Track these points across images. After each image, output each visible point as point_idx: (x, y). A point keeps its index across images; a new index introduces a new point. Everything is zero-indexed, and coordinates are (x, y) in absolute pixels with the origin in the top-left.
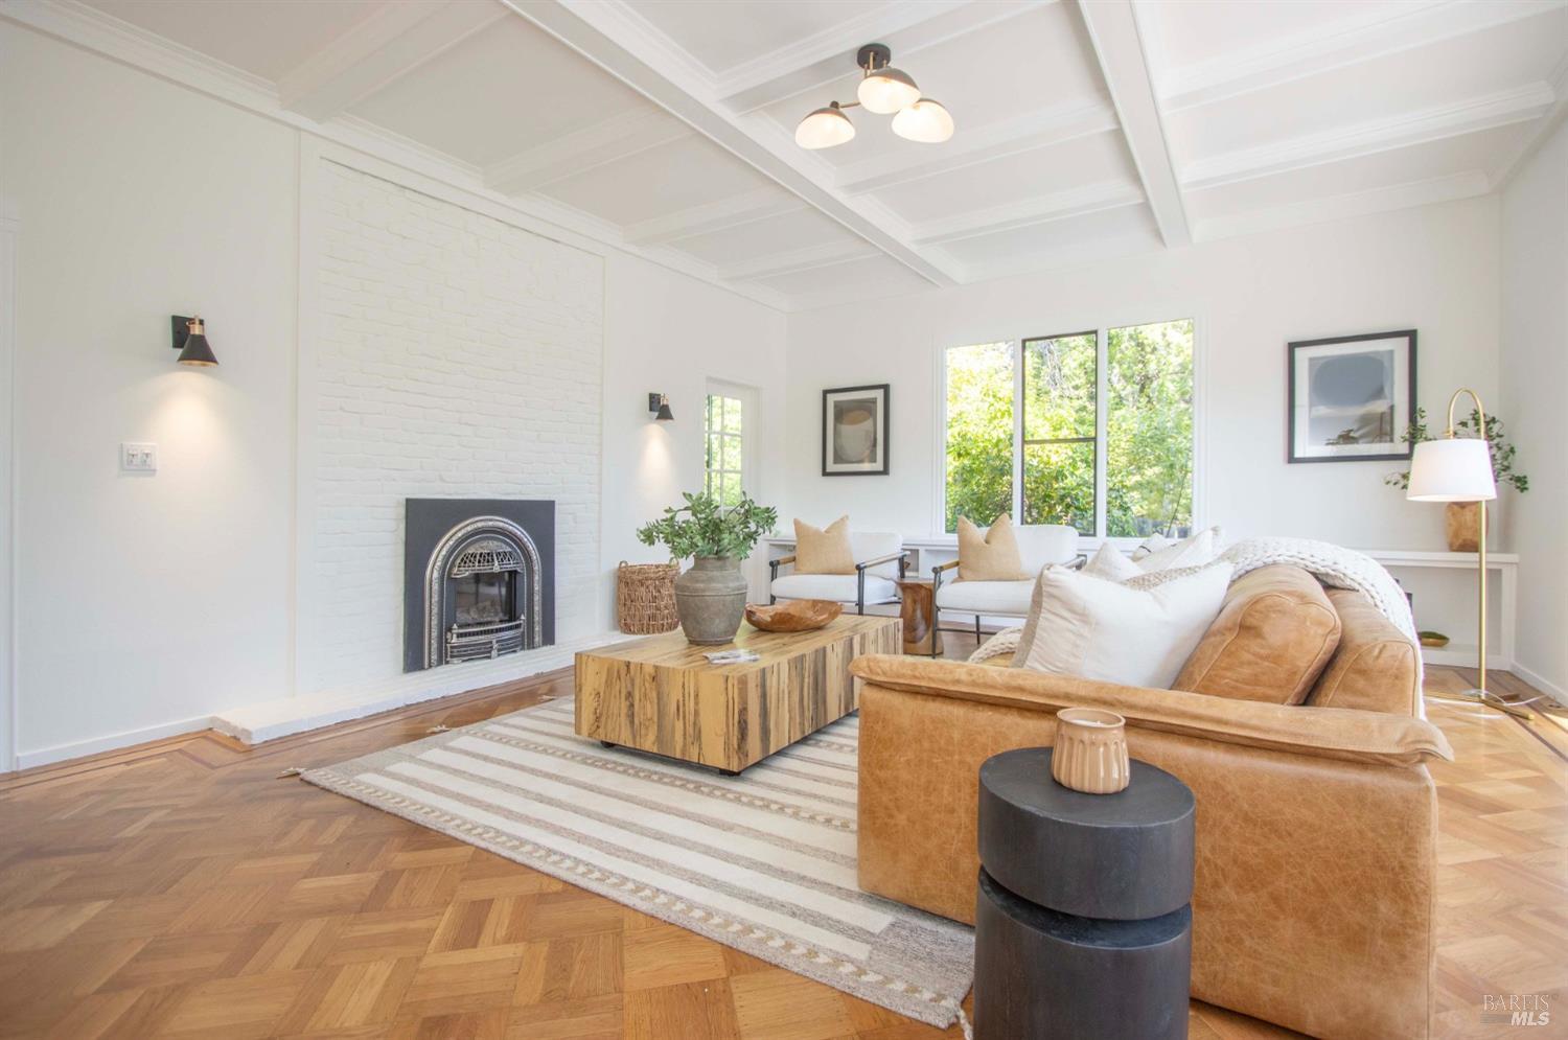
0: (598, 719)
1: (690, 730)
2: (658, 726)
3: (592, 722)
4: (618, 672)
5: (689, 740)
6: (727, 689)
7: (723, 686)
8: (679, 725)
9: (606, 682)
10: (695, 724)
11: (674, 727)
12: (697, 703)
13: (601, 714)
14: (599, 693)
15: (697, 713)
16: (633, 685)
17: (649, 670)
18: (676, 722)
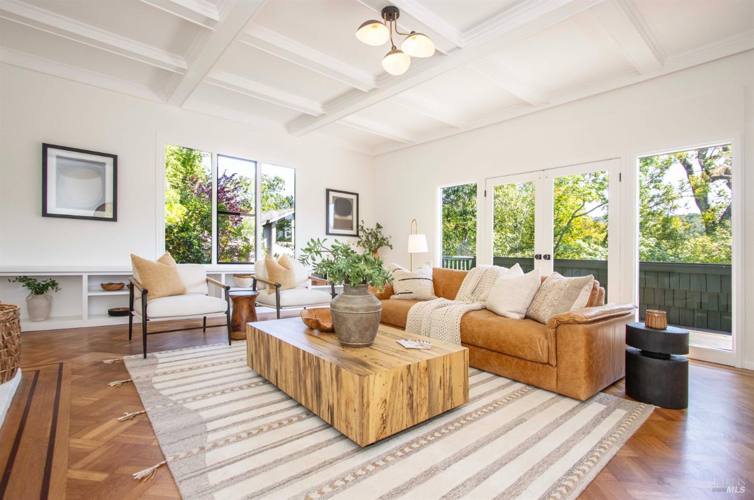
0: (384, 422)
1: (447, 391)
2: (429, 401)
3: (379, 426)
4: (402, 376)
5: (446, 397)
6: (464, 357)
7: (463, 356)
8: (441, 392)
9: (392, 388)
10: (449, 386)
11: (438, 394)
12: (450, 373)
13: (387, 416)
14: (385, 401)
15: (450, 379)
16: (412, 380)
17: (423, 365)
18: (440, 391)
